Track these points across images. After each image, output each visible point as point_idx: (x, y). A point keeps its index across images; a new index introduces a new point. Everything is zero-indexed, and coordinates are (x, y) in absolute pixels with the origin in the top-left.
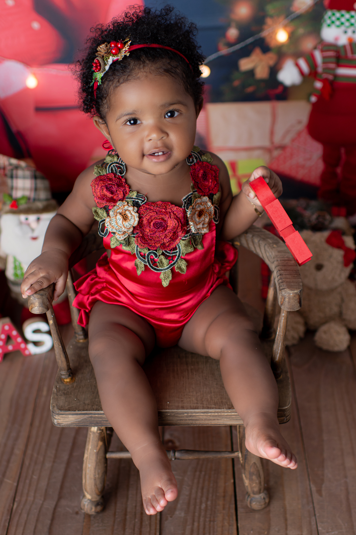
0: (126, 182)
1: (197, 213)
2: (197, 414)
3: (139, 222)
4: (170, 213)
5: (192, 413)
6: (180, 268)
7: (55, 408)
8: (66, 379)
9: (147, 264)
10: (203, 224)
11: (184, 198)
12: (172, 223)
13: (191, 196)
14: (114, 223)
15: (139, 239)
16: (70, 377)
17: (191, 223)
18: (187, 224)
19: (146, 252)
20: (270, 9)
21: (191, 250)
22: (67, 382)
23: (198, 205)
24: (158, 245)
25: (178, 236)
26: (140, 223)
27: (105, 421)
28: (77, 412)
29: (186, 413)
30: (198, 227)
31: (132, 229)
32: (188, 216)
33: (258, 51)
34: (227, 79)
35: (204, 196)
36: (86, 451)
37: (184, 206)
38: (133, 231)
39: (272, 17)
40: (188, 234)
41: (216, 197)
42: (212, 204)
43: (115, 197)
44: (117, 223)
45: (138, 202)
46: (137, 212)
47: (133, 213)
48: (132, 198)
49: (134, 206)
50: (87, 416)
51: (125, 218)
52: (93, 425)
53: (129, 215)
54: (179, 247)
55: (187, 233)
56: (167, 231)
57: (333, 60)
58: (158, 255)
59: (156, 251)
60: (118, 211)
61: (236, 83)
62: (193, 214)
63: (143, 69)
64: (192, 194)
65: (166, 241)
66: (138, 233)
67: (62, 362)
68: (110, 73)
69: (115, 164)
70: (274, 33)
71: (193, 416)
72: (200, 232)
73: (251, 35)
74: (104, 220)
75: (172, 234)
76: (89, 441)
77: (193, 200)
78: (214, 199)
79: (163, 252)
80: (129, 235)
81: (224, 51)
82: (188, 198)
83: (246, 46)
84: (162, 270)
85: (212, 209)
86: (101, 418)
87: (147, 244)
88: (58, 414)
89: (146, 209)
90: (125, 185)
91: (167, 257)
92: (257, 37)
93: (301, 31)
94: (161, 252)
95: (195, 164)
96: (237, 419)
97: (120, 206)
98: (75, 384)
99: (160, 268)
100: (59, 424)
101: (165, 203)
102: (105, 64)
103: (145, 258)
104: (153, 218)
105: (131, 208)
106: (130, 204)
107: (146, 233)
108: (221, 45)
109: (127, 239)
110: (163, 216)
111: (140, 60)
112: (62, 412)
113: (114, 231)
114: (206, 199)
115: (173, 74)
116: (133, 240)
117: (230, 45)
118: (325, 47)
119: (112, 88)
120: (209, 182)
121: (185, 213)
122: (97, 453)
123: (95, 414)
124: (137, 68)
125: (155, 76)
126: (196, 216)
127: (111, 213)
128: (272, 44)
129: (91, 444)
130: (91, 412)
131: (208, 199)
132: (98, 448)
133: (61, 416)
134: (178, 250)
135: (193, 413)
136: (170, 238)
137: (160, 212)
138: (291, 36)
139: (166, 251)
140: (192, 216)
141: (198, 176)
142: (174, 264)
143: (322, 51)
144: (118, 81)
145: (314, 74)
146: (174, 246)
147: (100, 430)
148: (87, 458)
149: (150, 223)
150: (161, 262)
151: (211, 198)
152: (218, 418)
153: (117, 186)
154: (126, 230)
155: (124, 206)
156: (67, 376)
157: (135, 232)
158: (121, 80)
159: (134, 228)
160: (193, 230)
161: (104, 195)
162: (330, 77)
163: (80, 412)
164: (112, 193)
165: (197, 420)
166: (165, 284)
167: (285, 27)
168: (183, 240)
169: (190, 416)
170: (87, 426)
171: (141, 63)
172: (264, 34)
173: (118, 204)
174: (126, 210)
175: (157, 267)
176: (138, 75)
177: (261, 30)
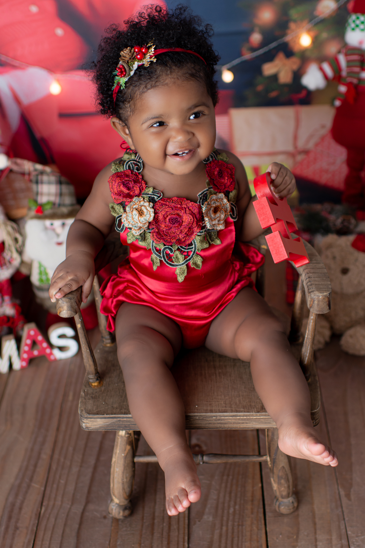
0: (143, 178)
1: (212, 209)
2: (226, 418)
3: (154, 217)
4: (185, 208)
5: (220, 416)
6: (195, 264)
7: (84, 412)
8: (94, 383)
9: (163, 259)
10: (219, 221)
11: (200, 193)
12: (187, 219)
13: (207, 192)
14: (130, 219)
15: (155, 234)
16: (98, 381)
17: (206, 219)
18: (203, 220)
19: (162, 247)
20: (294, 13)
21: (206, 246)
22: (95, 386)
23: (213, 202)
24: (174, 241)
25: (193, 232)
26: (156, 219)
27: (133, 424)
28: (105, 416)
29: (214, 416)
30: (214, 223)
31: (147, 224)
32: (204, 211)
33: (281, 56)
34: (251, 84)
35: (220, 193)
36: (114, 455)
37: (200, 202)
38: (149, 226)
39: (295, 21)
40: (204, 230)
41: (232, 194)
42: (228, 201)
43: (131, 193)
44: (133, 219)
45: (154, 198)
46: (153, 207)
47: (149, 209)
48: (148, 194)
49: (149, 201)
50: (115, 420)
51: (141, 213)
52: (121, 429)
53: (145, 211)
54: (195, 243)
55: (202, 229)
56: (182, 227)
57: (358, 64)
58: (173, 250)
59: (172, 246)
60: (134, 207)
61: (260, 88)
62: (208, 210)
63: (171, 75)
64: (207, 190)
65: (181, 236)
66: (153, 228)
67: (90, 365)
68: (135, 79)
69: (132, 162)
70: (298, 37)
71: (222, 420)
72: (215, 228)
73: (275, 39)
74: (121, 216)
75: (187, 229)
76: (117, 445)
77: (208, 196)
78: (230, 197)
79: (178, 248)
80: (144, 231)
81: (248, 56)
82: (203, 194)
83: (270, 51)
84: (177, 265)
85: (228, 205)
86: (129, 421)
87: (162, 239)
88: (87, 418)
89: (162, 205)
90: (142, 181)
91: (182, 252)
92: (280, 41)
93: (324, 35)
94: (177, 247)
95: (210, 163)
96: (266, 423)
97: (136, 202)
98: (103, 388)
99: (176, 263)
100: (87, 427)
101: (181, 199)
102: (130, 70)
103: (160, 253)
104: (168, 213)
105: (147, 204)
106: (146, 200)
107: (162, 228)
108: (245, 50)
109: (143, 234)
110: (178, 212)
111: (166, 65)
112: (91, 416)
113: (130, 226)
114: (221, 195)
115: (198, 79)
116: (149, 236)
117: (253, 50)
118: (349, 50)
119: (138, 93)
120: (224, 179)
121: (200, 208)
122: (125, 457)
123: (123, 418)
124: (164, 74)
125: (183, 81)
126: (211, 212)
127: (127, 209)
128: (296, 49)
129: (118, 448)
130: (119, 416)
131: (224, 196)
132: (126, 452)
133: (89, 419)
134: (193, 246)
135: (222, 417)
136: (185, 234)
137: (176, 207)
138: (315, 41)
139: (181, 247)
140: (207, 212)
141: (214, 174)
142: (190, 259)
143: (346, 55)
144: (146, 87)
145: (338, 78)
146: (190, 242)
147: (128, 434)
148: (115, 462)
149: (165, 219)
150: (177, 257)
151: (227, 195)
152: (247, 422)
153: (134, 182)
154: (141, 225)
155: (140, 202)
156: (95, 380)
157: (150, 228)
158: (149, 86)
159: (150, 223)
160: (208, 226)
161: (121, 191)
162: (355, 81)
163: (108, 416)
164: (129, 189)
165: (225, 423)
166: (181, 279)
167: (309, 31)
168: (199, 236)
169: (219, 420)
170: (116, 429)
171: (168, 68)
172: (288, 38)
173: (134, 200)
174: (141, 206)
175: (173, 262)
176: (165, 81)
177: (284, 35)
